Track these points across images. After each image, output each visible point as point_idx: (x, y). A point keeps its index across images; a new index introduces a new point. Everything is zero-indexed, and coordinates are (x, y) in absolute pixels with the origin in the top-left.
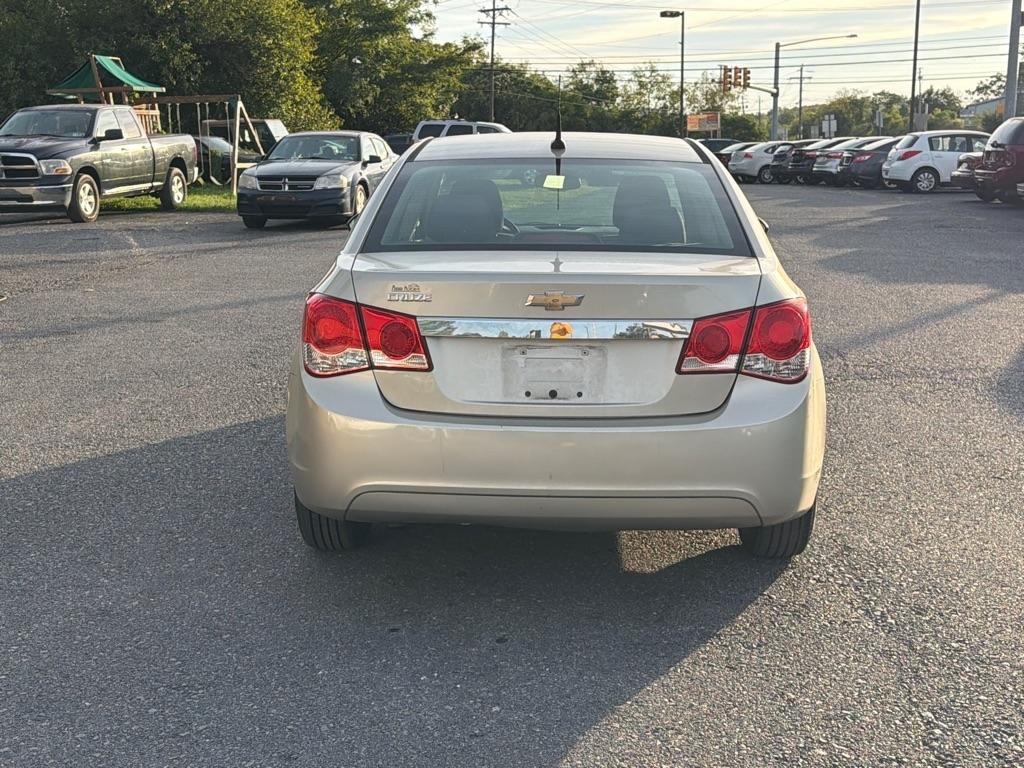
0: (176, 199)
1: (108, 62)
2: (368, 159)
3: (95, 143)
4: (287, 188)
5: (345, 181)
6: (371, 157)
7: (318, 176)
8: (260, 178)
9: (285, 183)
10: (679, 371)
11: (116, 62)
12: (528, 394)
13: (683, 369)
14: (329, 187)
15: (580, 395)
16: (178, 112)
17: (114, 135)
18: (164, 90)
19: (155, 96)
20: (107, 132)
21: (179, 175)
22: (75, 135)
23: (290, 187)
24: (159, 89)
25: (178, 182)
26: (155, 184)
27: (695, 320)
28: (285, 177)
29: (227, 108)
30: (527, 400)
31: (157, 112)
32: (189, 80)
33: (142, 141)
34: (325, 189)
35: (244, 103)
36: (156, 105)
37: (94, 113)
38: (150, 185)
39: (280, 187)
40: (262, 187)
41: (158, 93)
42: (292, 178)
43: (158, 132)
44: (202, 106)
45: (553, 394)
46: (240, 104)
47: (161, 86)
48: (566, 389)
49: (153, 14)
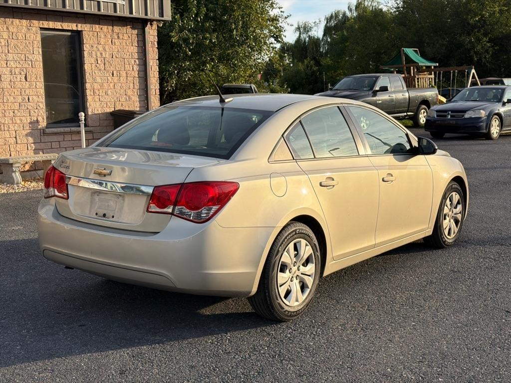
0: (421, 121)
1: (410, 52)
2: (506, 101)
3: (375, 93)
4: (449, 117)
5: (483, 114)
6: (508, 100)
7: (467, 111)
8: (437, 111)
9: (449, 114)
10: (148, 211)
11: (416, 51)
12: (97, 214)
13: (150, 210)
14: (473, 117)
15: (113, 217)
16: (441, 76)
17: (384, 89)
18: (437, 64)
19: (433, 68)
20: (381, 88)
21: (425, 109)
22: (365, 89)
23: (451, 116)
24: (435, 64)
25: (424, 113)
26: (408, 113)
27: (155, 187)
28: (449, 111)
29: (466, 73)
30: (96, 217)
31: (433, 76)
32: (485, 58)
33: (404, 92)
34: (471, 118)
35: (475, 70)
36: (433, 73)
37: (377, 78)
38: (406, 114)
39: (446, 116)
40: (437, 116)
41: (434, 66)
42: (453, 111)
43: (432, 86)
44: (454, 72)
45: (104, 215)
46: (473, 71)
47: (436, 62)
48: (110, 214)
49: (469, 24)
